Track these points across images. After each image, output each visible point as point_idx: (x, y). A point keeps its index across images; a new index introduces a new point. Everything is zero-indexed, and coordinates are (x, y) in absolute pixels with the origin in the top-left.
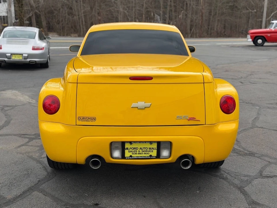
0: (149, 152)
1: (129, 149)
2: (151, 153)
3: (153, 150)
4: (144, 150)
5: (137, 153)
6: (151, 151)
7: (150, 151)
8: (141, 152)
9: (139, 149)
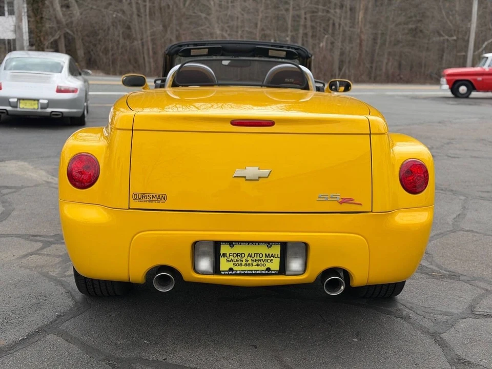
0: (265, 263)
1: (228, 255)
2: (268, 265)
3: (272, 258)
4: (255, 258)
5: (243, 264)
6: (269, 261)
7: (267, 261)
8: (250, 262)
9: (246, 255)
